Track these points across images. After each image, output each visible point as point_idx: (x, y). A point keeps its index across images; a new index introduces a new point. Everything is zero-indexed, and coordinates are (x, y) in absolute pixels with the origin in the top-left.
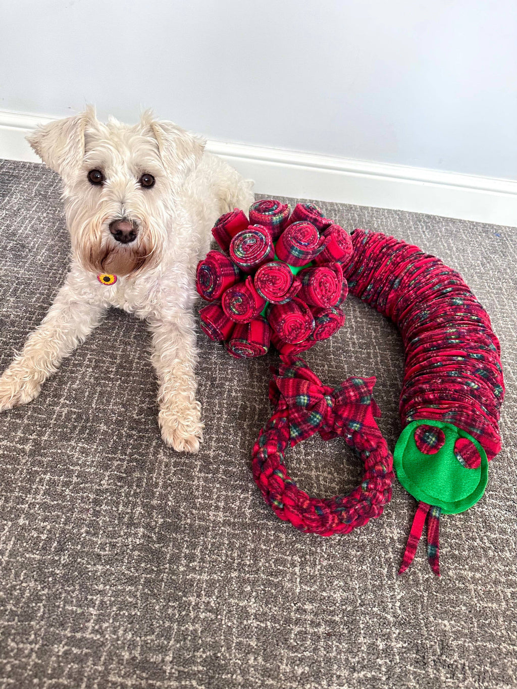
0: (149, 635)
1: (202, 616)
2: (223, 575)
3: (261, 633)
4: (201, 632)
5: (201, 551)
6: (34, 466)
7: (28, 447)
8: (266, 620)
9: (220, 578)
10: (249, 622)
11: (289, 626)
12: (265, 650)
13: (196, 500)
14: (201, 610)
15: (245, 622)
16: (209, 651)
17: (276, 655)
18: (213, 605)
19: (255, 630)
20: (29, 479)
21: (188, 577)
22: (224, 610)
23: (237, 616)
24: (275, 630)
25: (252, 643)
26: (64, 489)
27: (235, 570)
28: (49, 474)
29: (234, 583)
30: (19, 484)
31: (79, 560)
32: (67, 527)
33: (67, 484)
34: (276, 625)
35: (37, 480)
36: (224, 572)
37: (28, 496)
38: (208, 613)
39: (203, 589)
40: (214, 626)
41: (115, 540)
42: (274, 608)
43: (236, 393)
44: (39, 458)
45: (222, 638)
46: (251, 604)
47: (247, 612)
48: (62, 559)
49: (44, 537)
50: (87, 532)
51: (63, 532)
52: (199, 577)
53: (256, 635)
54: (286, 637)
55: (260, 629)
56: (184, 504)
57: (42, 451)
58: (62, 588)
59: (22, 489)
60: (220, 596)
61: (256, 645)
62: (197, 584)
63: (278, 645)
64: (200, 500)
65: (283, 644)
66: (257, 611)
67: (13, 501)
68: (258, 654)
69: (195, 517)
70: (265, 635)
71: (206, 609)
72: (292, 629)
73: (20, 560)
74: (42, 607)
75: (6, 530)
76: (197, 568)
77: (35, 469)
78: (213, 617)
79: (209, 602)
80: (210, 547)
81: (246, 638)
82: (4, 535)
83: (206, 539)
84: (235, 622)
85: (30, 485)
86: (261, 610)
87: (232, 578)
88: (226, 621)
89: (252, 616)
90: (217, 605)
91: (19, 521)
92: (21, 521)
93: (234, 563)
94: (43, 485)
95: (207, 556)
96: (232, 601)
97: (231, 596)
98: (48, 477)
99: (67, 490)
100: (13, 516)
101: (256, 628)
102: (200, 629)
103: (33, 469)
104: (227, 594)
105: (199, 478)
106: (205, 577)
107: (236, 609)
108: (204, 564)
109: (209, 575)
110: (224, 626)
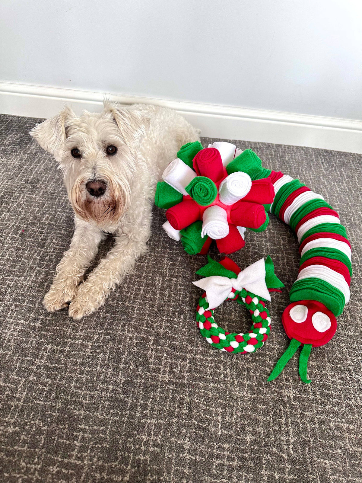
0: (114, 462)
1: (151, 450)
2: (166, 420)
3: (193, 464)
4: (150, 461)
5: (152, 403)
6: (41, 339)
7: (38, 325)
8: (196, 454)
9: (164, 423)
10: (184, 455)
11: (212, 459)
12: (194, 476)
13: (150, 365)
14: (150, 446)
15: (181, 455)
16: (155, 475)
17: (202, 481)
18: (159, 442)
19: (188, 461)
20: (37, 348)
21: (141, 421)
22: (167, 446)
23: (176, 451)
24: (202, 462)
25: (185, 471)
26: (60, 355)
27: (176, 417)
28: (51, 344)
29: (174, 426)
30: (31, 351)
31: (69, 406)
32: (61, 383)
33: (62, 352)
34: (203, 458)
35: (43, 349)
36: (168, 418)
37: (37, 360)
38: (155, 448)
39: (152, 430)
40: (159, 457)
41: (93, 393)
42: (202, 446)
43: (180, 287)
44: (44, 333)
45: (165, 466)
46: (186, 442)
47: (183, 448)
48: (57, 406)
49: (46, 389)
50: (75, 387)
51: (58, 386)
52: (149, 421)
53: (188, 465)
54: (210, 467)
55: (191, 461)
56: (141, 368)
57: (46, 328)
58: (56, 426)
59: (33, 355)
60: (164, 436)
61: (188, 472)
62: (148, 426)
63: (203, 473)
64: (152, 366)
65: (207, 472)
66: (190, 447)
67: (26, 364)
68: (190, 479)
69: (148, 378)
70: (195, 466)
71: (154, 445)
72: (214, 462)
73: (31, 405)
74: (43, 439)
75: (21, 384)
76: (148, 415)
77: (42, 340)
78: (159, 450)
79: (156, 440)
80: (158, 399)
81: (181, 467)
82: (20, 387)
83: (155, 394)
84: (174, 455)
85: (38, 352)
86: (193, 446)
87: (173, 423)
88: (168, 454)
89: (187, 451)
90: (162, 442)
91: (30, 378)
92: (31, 378)
93: (175, 411)
94: (46, 353)
95: (156, 406)
96: (173, 439)
97: (172, 436)
98: (50, 347)
99: (62, 356)
100: (26, 374)
101: (189, 460)
102: (149, 459)
103: (40, 340)
104: (169, 434)
105: (152, 349)
106: (154, 421)
107: (175, 445)
108: (154, 412)
109: (157, 420)
110: (166, 458)
